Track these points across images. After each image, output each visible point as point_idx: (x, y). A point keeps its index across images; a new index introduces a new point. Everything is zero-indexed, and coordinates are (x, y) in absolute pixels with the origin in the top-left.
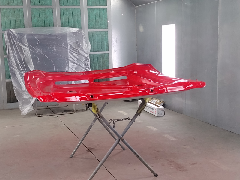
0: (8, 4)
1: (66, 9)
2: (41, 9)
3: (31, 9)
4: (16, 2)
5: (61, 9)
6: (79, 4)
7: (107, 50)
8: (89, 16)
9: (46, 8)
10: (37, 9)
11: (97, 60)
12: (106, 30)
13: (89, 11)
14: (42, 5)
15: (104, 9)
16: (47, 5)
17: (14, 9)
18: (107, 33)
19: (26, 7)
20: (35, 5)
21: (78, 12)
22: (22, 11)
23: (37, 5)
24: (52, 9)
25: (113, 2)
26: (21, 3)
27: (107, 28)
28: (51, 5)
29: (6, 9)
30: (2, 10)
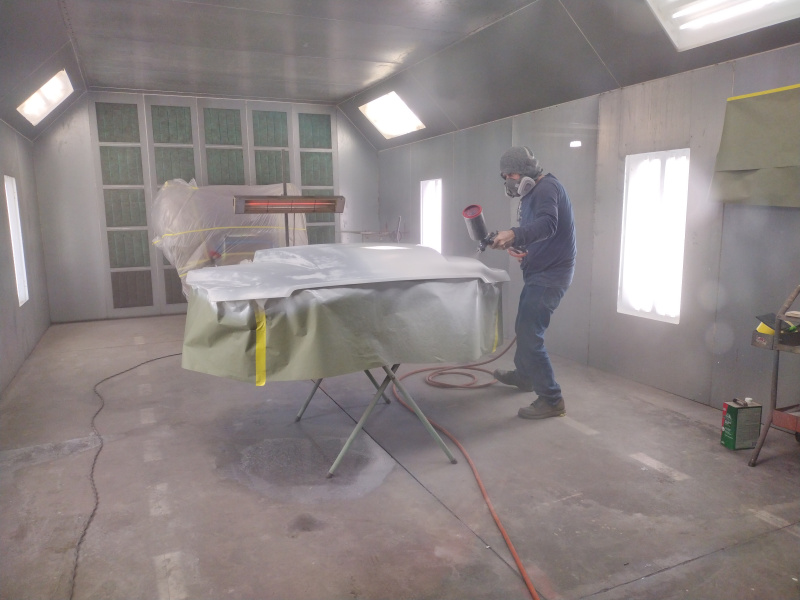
0: (168, 141)
1: (265, 152)
2: (223, 150)
3: (208, 150)
4: (180, 138)
5: (256, 152)
6: (286, 143)
7: (333, 220)
8: (302, 164)
9: (231, 150)
10: (216, 150)
11: (315, 234)
12: (331, 187)
13: (303, 156)
14: (225, 144)
15: (327, 154)
16: (233, 144)
17: (178, 149)
18: (332, 192)
19: (198, 146)
20: (212, 143)
21: (285, 157)
22: (190, 152)
23: (217, 143)
24: (241, 150)
25: (343, 141)
26: (189, 139)
27: (332, 185)
28: (240, 144)
29: (165, 149)
30: (157, 150)
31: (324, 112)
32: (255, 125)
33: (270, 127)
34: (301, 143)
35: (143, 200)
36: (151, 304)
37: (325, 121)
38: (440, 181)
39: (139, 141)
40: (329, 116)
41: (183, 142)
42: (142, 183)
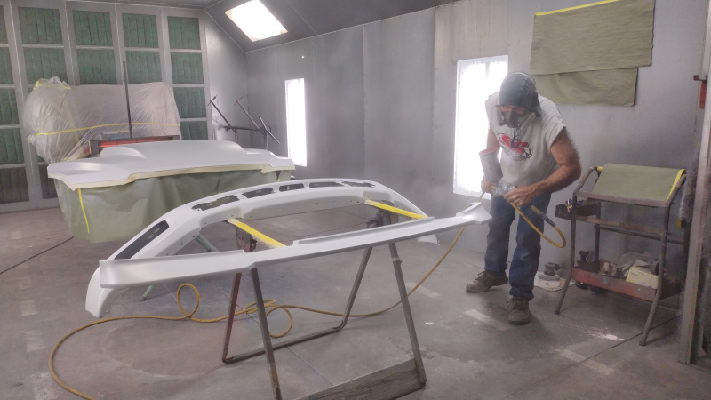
0: (38, 42)
1: (136, 52)
2: (94, 51)
3: (78, 51)
4: (50, 39)
5: (127, 53)
6: (156, 45)
7: (204, 115)
8: (173, 63)
9: (102, 51)
10: (86, 50)
11: (188, 130)
12: (201, 86)
13: (174, 57)
14: (95, 45)
15: (196, 54)
16: (104, 45)
17: (48, 49)
18: (202, 90)
19: (69, 47)
20: (83, 44)
21: (156, 57)
22: (61, 53)
23: (88, 44)
24: (112, 51)
25: (211, 43)
26: (59, 40)
27: (203, 83)
28: (111, 45)
29: (36, 49)
30: (26, 51)
31: (192, 16)
32: (124, 27)
33: (141, 29)
34: (171, 44)
35: (14, 99)
36: (27, 199)
37: (194, 24)
38: (302, 81)
39: (7, 42)
40: (197, 19)
41: (53, 43)
42: (12, 83)
